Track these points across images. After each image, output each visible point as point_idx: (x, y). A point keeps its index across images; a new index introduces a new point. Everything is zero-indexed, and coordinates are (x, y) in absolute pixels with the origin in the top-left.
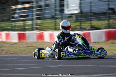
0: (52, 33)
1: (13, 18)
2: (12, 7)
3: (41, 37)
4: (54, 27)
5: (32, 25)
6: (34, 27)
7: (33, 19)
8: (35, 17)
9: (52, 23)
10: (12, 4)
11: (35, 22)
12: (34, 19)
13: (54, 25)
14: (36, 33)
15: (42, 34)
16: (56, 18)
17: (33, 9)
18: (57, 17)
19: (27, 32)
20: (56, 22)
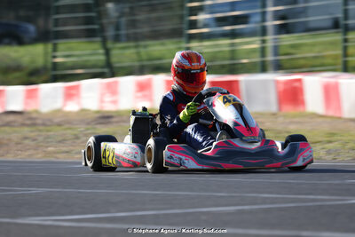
0: (333, 80)
1: (193, 25)
3: (293, 95)
4: (340, 61)
5: (263, 51)
6: (270, 58)
7: (263, 32)
8: (271, 23)
9: (333, 43)
12: (270, 31)
13: (339, 52)
14: (277, 82)
15: (297, 84)
16: (347, 29)
18: (351, 22)
19: (242, 78)
20: (346, 41)
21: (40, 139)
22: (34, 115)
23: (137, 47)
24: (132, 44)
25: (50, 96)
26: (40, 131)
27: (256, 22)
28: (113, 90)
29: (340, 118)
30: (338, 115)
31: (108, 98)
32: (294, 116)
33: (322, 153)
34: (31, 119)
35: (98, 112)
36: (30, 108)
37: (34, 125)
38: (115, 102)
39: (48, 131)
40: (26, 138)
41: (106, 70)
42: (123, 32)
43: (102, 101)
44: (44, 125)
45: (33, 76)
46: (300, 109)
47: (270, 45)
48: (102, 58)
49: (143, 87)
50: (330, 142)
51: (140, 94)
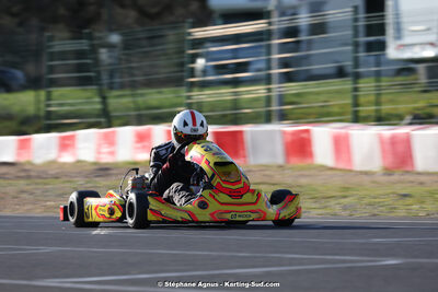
0: (343, 131)
2: (189, 34)
3: (300, 147)
4: (351, 109)
5: (268, 100)
6: (275, 107)
7: (268, 80)
8: (276, 71)
10: (191, 20)
11: (277, 88)
12: (275, 78)
13: (349, 101)
14: (284, 133)
15: (304, 135)
16: (357, 76)
17: (269, 39)
18: (361, 70)
19: (247, 129)
20: (356, 89)
21: (38, 192)
22: (27, 167)
23: (133, 95)
24: (127, 92)
25: (44, 147)
26: (37, 184)
27: (259, 70)
28: (111, 141)
29: (351, 171)
30: (348, 168)
31: (105, 149)
32: (302, 169)
33: (337, 209)
34: (25, 170)
35: (95, 164)
36: (23, 159)
37: (29, 177)
38: (112, 153)
39: (45, 184)
40: (23, 192)
41: (102, 120)
42: (117, 80)
43: (99, 153)
44: (39, 177)
45: (23, 126)
46: (308, 161)
47: (274, 94)
48: (99, 106)
49: (142, 138)
50: (345, 197)
51: (139, 145)
